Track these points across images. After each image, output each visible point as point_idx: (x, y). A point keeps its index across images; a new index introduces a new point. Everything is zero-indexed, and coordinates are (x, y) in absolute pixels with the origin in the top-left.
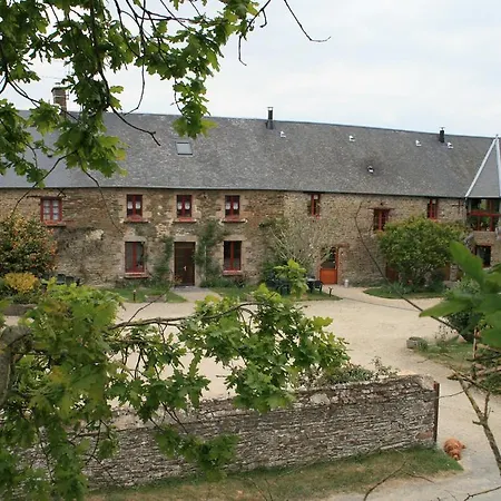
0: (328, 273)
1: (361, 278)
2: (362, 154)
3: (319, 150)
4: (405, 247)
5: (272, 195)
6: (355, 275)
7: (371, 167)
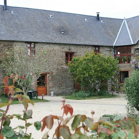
0: (41, 89)
1: (60, 91)
2: (57, 24)
3: (33, 21)
4: (85, 70)
5: (6, 44)
6: (57, 89)
7: (63, 31)
